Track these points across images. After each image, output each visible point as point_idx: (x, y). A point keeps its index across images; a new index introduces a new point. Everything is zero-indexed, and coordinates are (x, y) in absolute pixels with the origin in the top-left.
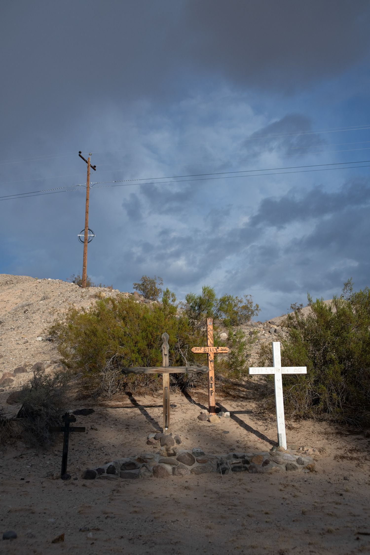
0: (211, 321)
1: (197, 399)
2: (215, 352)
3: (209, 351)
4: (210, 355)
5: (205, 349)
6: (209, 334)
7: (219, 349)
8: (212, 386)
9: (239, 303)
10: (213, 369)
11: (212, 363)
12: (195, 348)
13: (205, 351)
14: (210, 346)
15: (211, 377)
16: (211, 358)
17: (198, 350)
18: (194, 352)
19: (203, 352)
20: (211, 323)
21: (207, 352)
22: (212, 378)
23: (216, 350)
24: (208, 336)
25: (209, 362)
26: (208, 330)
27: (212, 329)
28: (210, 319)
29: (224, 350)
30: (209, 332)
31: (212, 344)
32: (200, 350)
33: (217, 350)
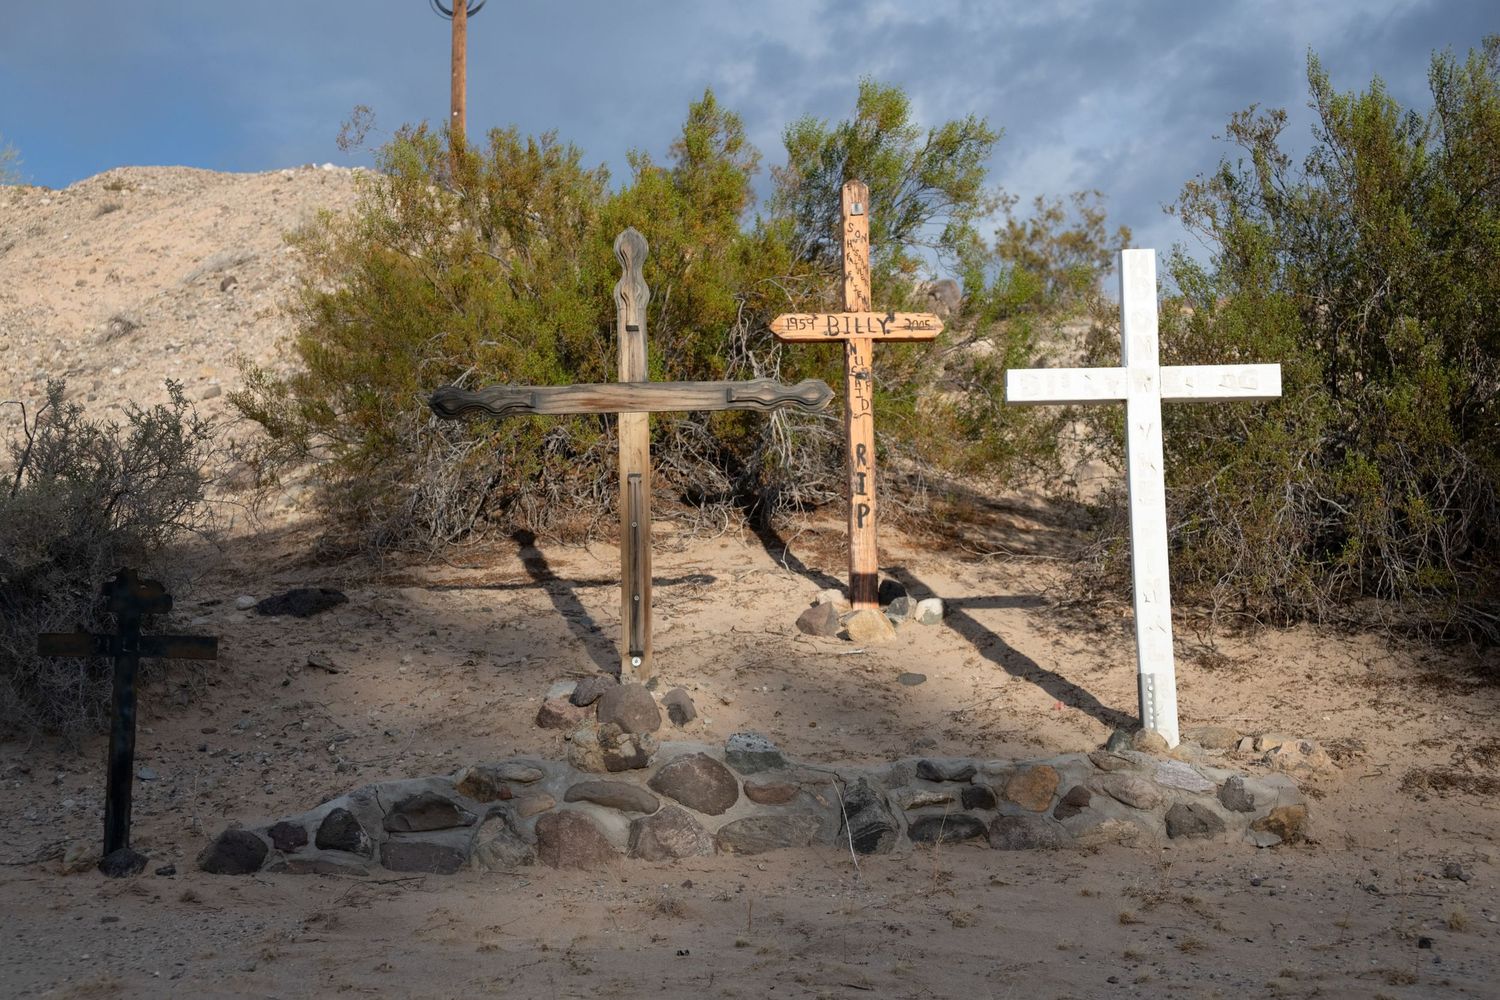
0: (860, 195)
1: (814, 554)
2: (880, 335)
3: (852, 329)
4: (854, 349)
5: (833, 322)
6: (852, 256)
7: (896, 323)
8: (862, 485)
9: (1050, 223)
10: (869, 411)
11: (863, 382)
12: (789, 316)
13: (834, 330)
14: (854, 308)
15: (860, 446)
16: (859, 362)
17: (800, 326)
18: (783, 336)
19: (823, 337)
20: (860, 206)
21: (841, 336)
22: (864, 451)
23: (883, 324)
24: (847, 262)
25: (852, 380)
26: (846, 238)
27: (862, 234)
28: (855, 189)
29: (919, 328)
30: (850, 244)
31: (864, 299)
32: (809, 327)
33: (888, 326)
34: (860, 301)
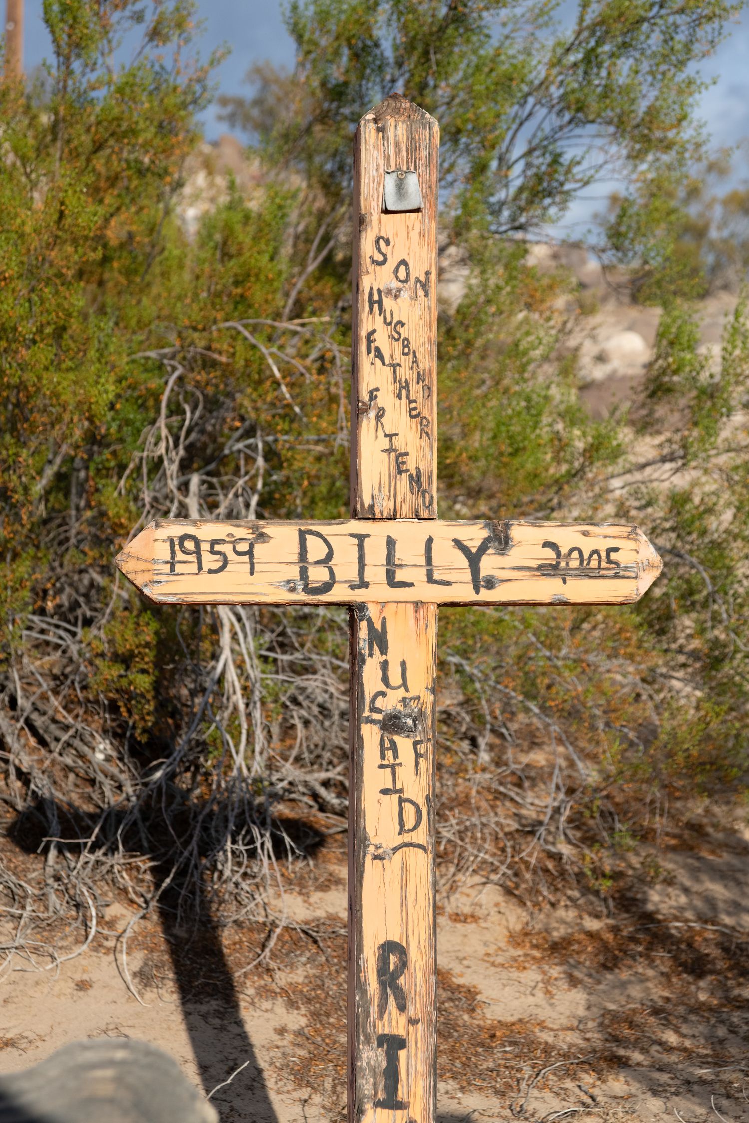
0: (413, 148)
2: (464, 593)
3: (376, 573)
4: (380, 639)
5: (316, 549)
6: (382, 340)
7: (517, 556)
8: (392, 1075)
10: (421, 836)
11: (404, 744)
12: (176, 529)
13: (318, 575)
14: (384, 506)
15: (389, 948)
16: (395, 678)
17: (210, 561)
18: (156, 593)
19: (284, 596)
20: (412, 181)
21: (339, 594)
22: (404, 964)
23: (474, 560)
24: (365, 361)
25: (371, 735)
26: (366, 282)
27: (417, 271)
28: (398, 129)
29: (585, 573)
30: (377, 304)
31: (416, 480)
32: (238, 566)
33: (489, 564)
34: (403, 484)
